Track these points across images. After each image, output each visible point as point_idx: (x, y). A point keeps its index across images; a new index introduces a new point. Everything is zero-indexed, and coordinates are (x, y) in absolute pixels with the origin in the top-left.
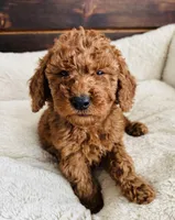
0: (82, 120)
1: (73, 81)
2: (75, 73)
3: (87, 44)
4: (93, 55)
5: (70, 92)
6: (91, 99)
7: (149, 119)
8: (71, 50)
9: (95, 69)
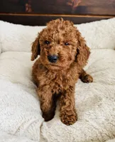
0: (53, 68)
1: (51, 47)
2: (53, 43)
3: (62, 28)
4: (64, 35)
7: (97, 73)
8: (53, 30)
9: (64, 42)
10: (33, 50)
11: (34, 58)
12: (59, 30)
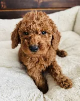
1: (31, 38)
3: (38, 19)
5: (29, 43)
6: (39, 47)
10: (12, 39)
11: (14, 46)
12: (35, 21)
